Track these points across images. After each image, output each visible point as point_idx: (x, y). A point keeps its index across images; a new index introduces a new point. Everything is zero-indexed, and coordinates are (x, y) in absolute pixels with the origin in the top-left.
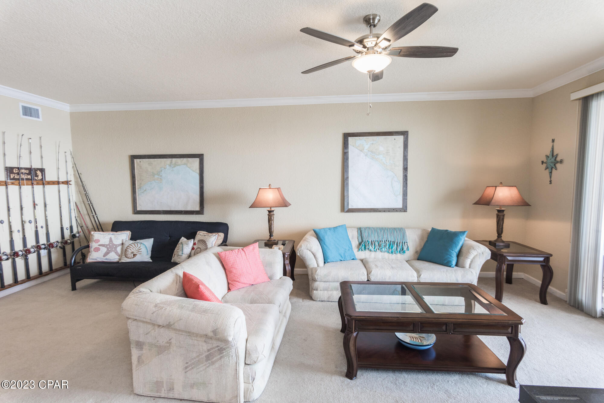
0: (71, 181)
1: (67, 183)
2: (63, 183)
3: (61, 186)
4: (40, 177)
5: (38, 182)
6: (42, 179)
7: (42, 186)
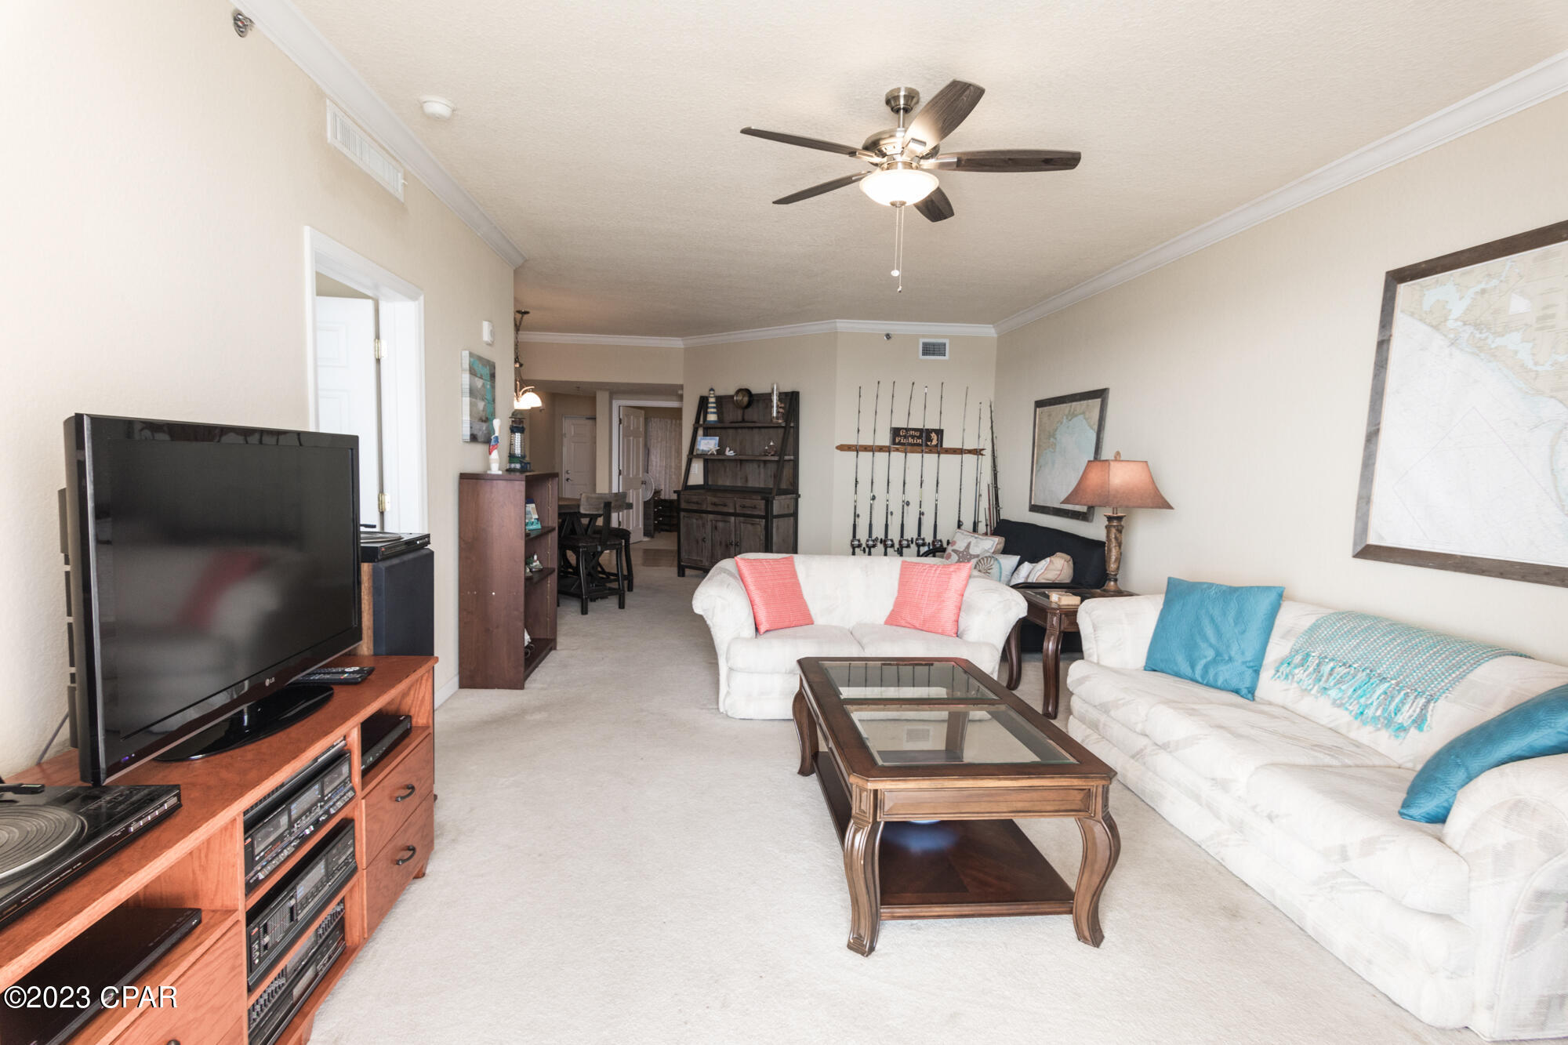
0: (983, 449)
1: (977, 452)
2: (970, 452)
3: (966, 457)
4: (934, 442)
5: (931, 448)
6: (936, 446)
7: (937, 455)
